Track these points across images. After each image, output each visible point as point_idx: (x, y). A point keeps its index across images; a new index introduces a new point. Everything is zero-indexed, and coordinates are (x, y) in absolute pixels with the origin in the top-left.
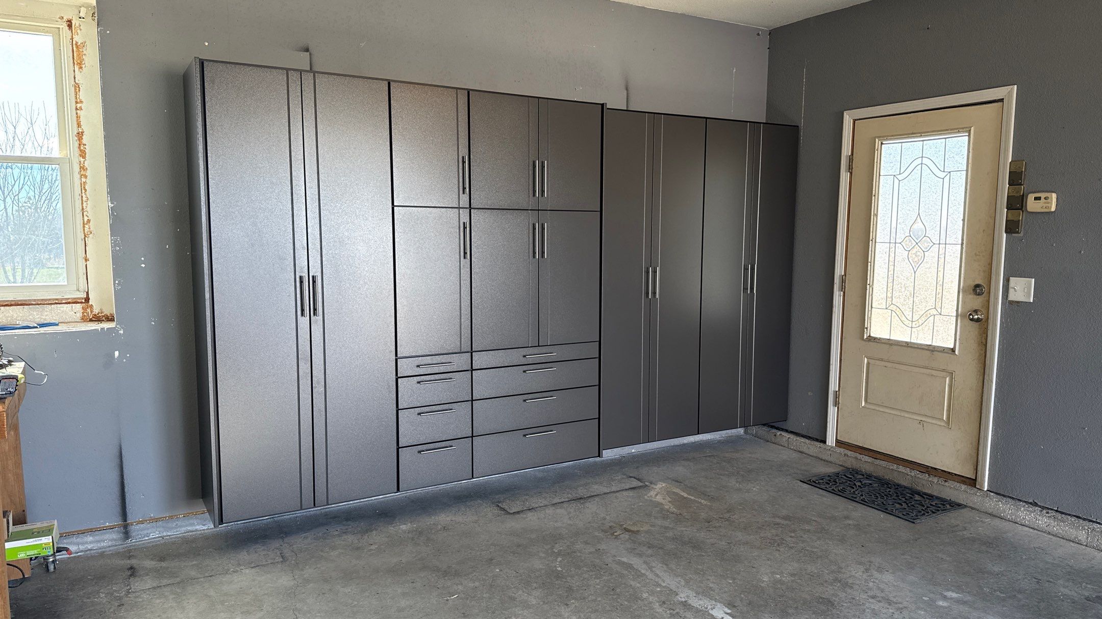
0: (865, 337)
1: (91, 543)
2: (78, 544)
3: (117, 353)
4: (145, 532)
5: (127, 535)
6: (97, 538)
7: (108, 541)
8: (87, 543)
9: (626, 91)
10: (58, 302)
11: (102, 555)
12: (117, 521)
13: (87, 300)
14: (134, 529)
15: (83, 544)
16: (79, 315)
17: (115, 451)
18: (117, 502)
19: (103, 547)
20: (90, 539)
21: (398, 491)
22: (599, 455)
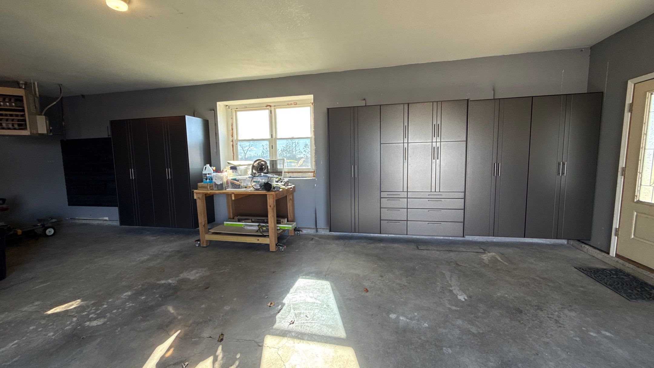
0: (635, 200)
2: (306, 231)
3: (315, 185)
4: (321, 231)
5: (317, 231)
6: (311, 230)
7: (312, 232)
10: (309, 172)
11: (310, 235)
12: (315, 227)
13: (314, 172)
14: (319, 230)
15: (308, 231)
16: (313, 175)
17: (315, 210)
18: (315, 222)
20: (309, 230)
21: (380, 233)
22: (463, 237)
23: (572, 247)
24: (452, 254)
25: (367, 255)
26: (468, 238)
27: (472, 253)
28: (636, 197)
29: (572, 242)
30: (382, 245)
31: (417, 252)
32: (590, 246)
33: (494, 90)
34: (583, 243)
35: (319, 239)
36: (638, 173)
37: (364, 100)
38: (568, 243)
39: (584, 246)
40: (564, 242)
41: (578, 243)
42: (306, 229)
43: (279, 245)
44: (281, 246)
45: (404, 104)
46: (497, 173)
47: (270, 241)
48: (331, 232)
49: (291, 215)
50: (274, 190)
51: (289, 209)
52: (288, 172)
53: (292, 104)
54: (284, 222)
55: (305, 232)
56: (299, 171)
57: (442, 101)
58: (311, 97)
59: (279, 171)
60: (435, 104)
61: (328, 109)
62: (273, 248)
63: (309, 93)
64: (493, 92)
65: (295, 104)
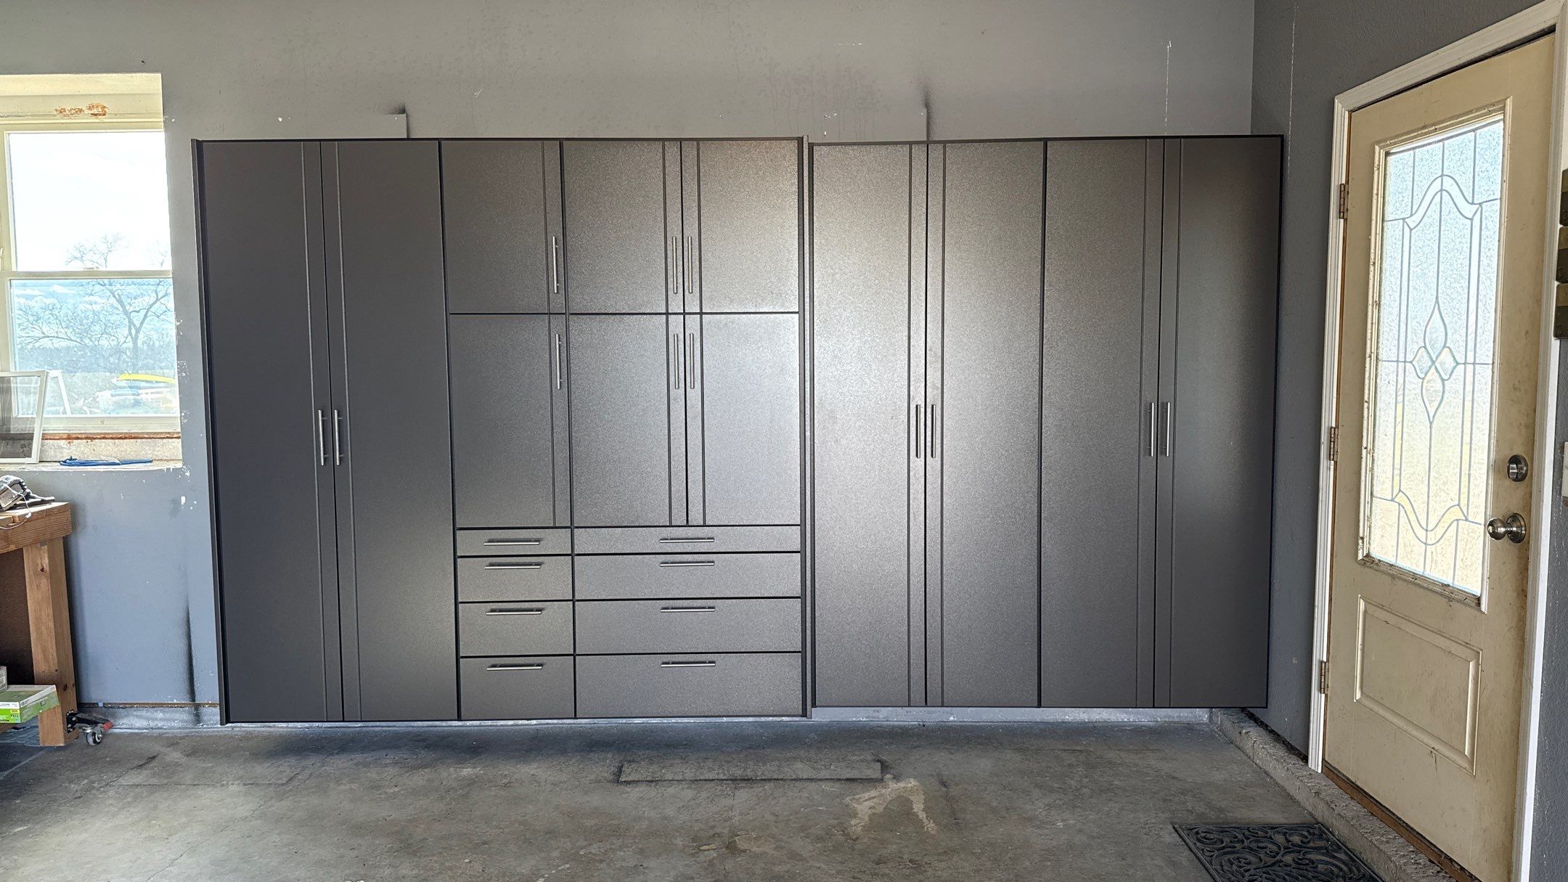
0: (1360, 557)
1: (161, 720)
2: (148, 719)
3: (183, 499)
4: (215, 718)
5: (197, 718)
6: (167, 716)
7: (176, 721)
8: (156, 719)
9: (925, 109)
12: (186, 699)
17: (182, 615)
18: (185, 676)
19: (173, 728)
21: (459, 718)
22: (804, 714)
23: (1219, 734)
24: (741, 796)
26: (822, 717)
27: (827, 786)
28: (1360, 541)
29: (1221, 717)
30: (465, 771)
31: (599, 799)
32: (1267, 729)
33: (927, 106)
34: (1252, 716)
35: (184, 760)
36: (1364, 451)
38: (1209, 723)
39: (1247, 734)
40: (1202, 716)
42: (144, 713)
45: (543, 140)
48: (228, 725)
52: (69, 438)
53: (81, 110)
55: (129, 724)
56: (125, 429)
57: (701, 141)
58: (150, 83)
60: (672, 150)
61: (199, 146)
63: (143, 67)
64: (923, 113)
65: (95, 111)
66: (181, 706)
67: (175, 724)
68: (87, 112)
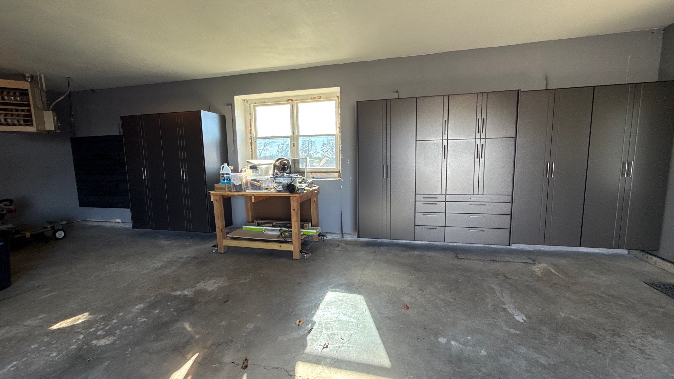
1: (334, 236)
2: (332, 236)
3: (341, 186)
4: (347, 237)
5: (343, 237)
6: (336, 236)
7: (337, 237)
8: (333, 236)
9: (545, 81)
10: (333, 172)
11: (336, 240)
12: (340, 232)
13: (340, 172)
14: (345, 235)
16: (338, 176)
17: (340, 213)
18: (341, 227)
19: (337, 238)
21: (415, 240)
22: (509, 245)
23: (635, 258)
24: (497, 265)
25: (402, 264)
26: (514, 246)
27: (520, 264)
29: (634, 252)
30: (416, 253)
31: (456, 262)
32: (658, 257)
33: (546, 80)
34: (648, 253)
35: (346, 246)
37: (397, 92)
38: (629, 253)
39: (651, 258)
40: (625, 252)
41: (642, 253)
42: (331, 235)
43: (303, 252)
44: (306, 253)
45: (444, 96)
46: (550, 174)
47: (294, 249)
48: (359, 238)
49: (314, 219)
50: (298, 192)
51: (313, 212)
52: (311, 172)
53: (316, 98)
54: (308, 227)
55: (329, 237)
56: (323, 171)
57: (487, 93)
58: (337, 90)
59: (301, 170)
60: (480, 95)
61: (357, 102)
62: (296, 255)
63: (336, 86)
64: (545, 82)
65: (319, 97)
66: (339, 234)
67: (338, 238)
68: (317, 98)
